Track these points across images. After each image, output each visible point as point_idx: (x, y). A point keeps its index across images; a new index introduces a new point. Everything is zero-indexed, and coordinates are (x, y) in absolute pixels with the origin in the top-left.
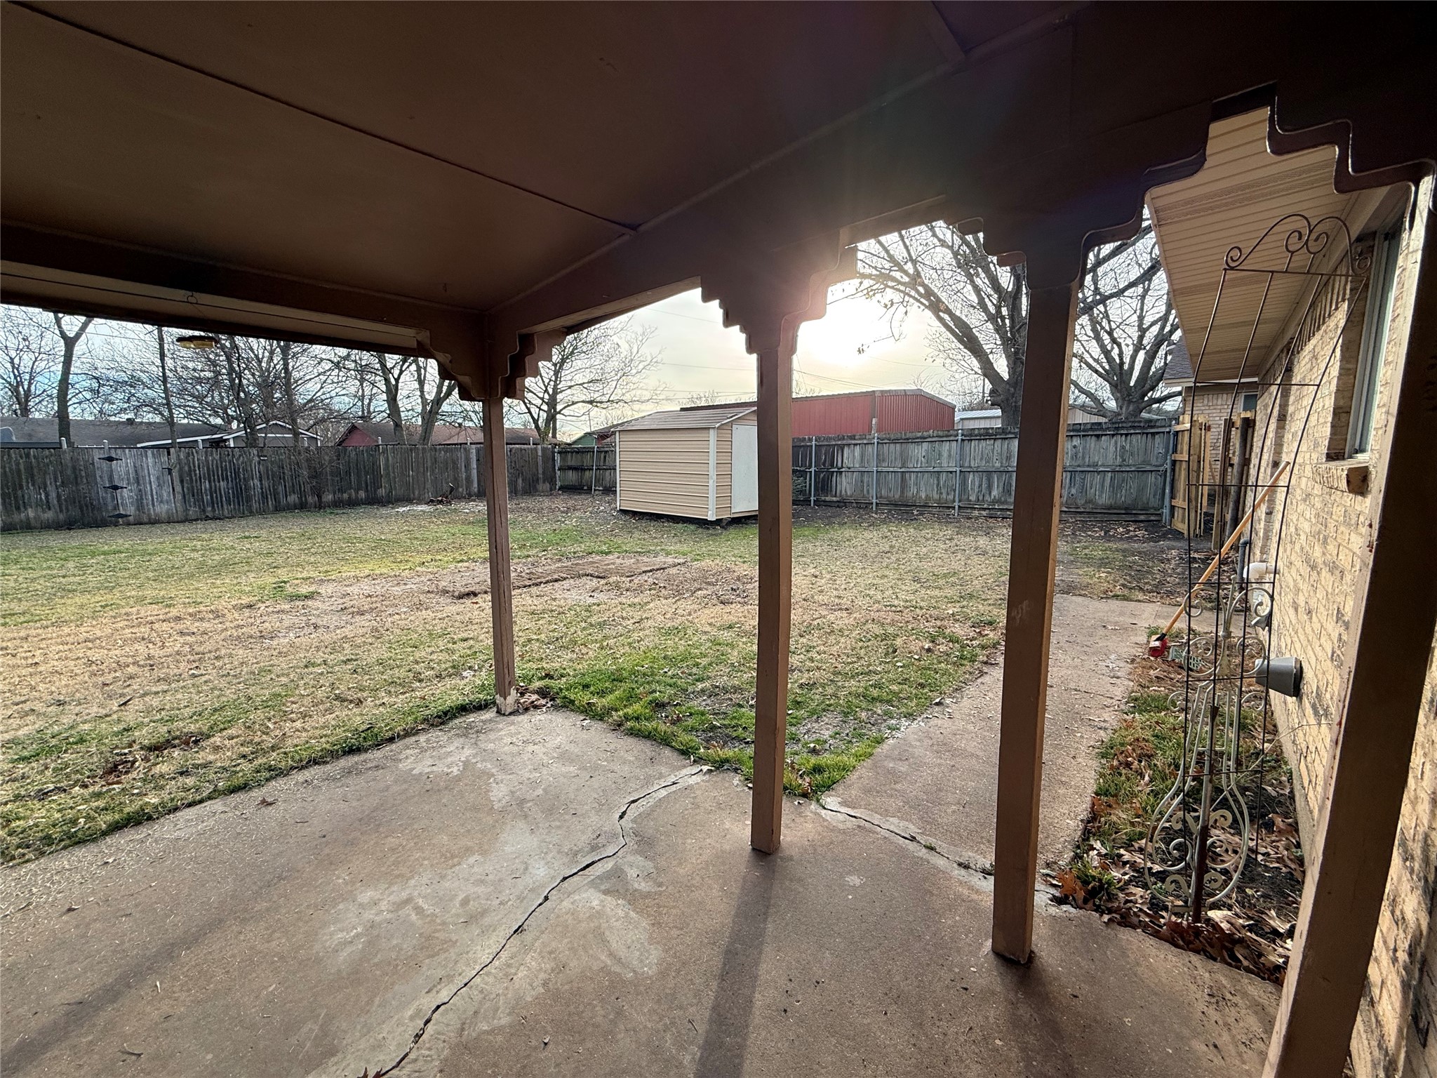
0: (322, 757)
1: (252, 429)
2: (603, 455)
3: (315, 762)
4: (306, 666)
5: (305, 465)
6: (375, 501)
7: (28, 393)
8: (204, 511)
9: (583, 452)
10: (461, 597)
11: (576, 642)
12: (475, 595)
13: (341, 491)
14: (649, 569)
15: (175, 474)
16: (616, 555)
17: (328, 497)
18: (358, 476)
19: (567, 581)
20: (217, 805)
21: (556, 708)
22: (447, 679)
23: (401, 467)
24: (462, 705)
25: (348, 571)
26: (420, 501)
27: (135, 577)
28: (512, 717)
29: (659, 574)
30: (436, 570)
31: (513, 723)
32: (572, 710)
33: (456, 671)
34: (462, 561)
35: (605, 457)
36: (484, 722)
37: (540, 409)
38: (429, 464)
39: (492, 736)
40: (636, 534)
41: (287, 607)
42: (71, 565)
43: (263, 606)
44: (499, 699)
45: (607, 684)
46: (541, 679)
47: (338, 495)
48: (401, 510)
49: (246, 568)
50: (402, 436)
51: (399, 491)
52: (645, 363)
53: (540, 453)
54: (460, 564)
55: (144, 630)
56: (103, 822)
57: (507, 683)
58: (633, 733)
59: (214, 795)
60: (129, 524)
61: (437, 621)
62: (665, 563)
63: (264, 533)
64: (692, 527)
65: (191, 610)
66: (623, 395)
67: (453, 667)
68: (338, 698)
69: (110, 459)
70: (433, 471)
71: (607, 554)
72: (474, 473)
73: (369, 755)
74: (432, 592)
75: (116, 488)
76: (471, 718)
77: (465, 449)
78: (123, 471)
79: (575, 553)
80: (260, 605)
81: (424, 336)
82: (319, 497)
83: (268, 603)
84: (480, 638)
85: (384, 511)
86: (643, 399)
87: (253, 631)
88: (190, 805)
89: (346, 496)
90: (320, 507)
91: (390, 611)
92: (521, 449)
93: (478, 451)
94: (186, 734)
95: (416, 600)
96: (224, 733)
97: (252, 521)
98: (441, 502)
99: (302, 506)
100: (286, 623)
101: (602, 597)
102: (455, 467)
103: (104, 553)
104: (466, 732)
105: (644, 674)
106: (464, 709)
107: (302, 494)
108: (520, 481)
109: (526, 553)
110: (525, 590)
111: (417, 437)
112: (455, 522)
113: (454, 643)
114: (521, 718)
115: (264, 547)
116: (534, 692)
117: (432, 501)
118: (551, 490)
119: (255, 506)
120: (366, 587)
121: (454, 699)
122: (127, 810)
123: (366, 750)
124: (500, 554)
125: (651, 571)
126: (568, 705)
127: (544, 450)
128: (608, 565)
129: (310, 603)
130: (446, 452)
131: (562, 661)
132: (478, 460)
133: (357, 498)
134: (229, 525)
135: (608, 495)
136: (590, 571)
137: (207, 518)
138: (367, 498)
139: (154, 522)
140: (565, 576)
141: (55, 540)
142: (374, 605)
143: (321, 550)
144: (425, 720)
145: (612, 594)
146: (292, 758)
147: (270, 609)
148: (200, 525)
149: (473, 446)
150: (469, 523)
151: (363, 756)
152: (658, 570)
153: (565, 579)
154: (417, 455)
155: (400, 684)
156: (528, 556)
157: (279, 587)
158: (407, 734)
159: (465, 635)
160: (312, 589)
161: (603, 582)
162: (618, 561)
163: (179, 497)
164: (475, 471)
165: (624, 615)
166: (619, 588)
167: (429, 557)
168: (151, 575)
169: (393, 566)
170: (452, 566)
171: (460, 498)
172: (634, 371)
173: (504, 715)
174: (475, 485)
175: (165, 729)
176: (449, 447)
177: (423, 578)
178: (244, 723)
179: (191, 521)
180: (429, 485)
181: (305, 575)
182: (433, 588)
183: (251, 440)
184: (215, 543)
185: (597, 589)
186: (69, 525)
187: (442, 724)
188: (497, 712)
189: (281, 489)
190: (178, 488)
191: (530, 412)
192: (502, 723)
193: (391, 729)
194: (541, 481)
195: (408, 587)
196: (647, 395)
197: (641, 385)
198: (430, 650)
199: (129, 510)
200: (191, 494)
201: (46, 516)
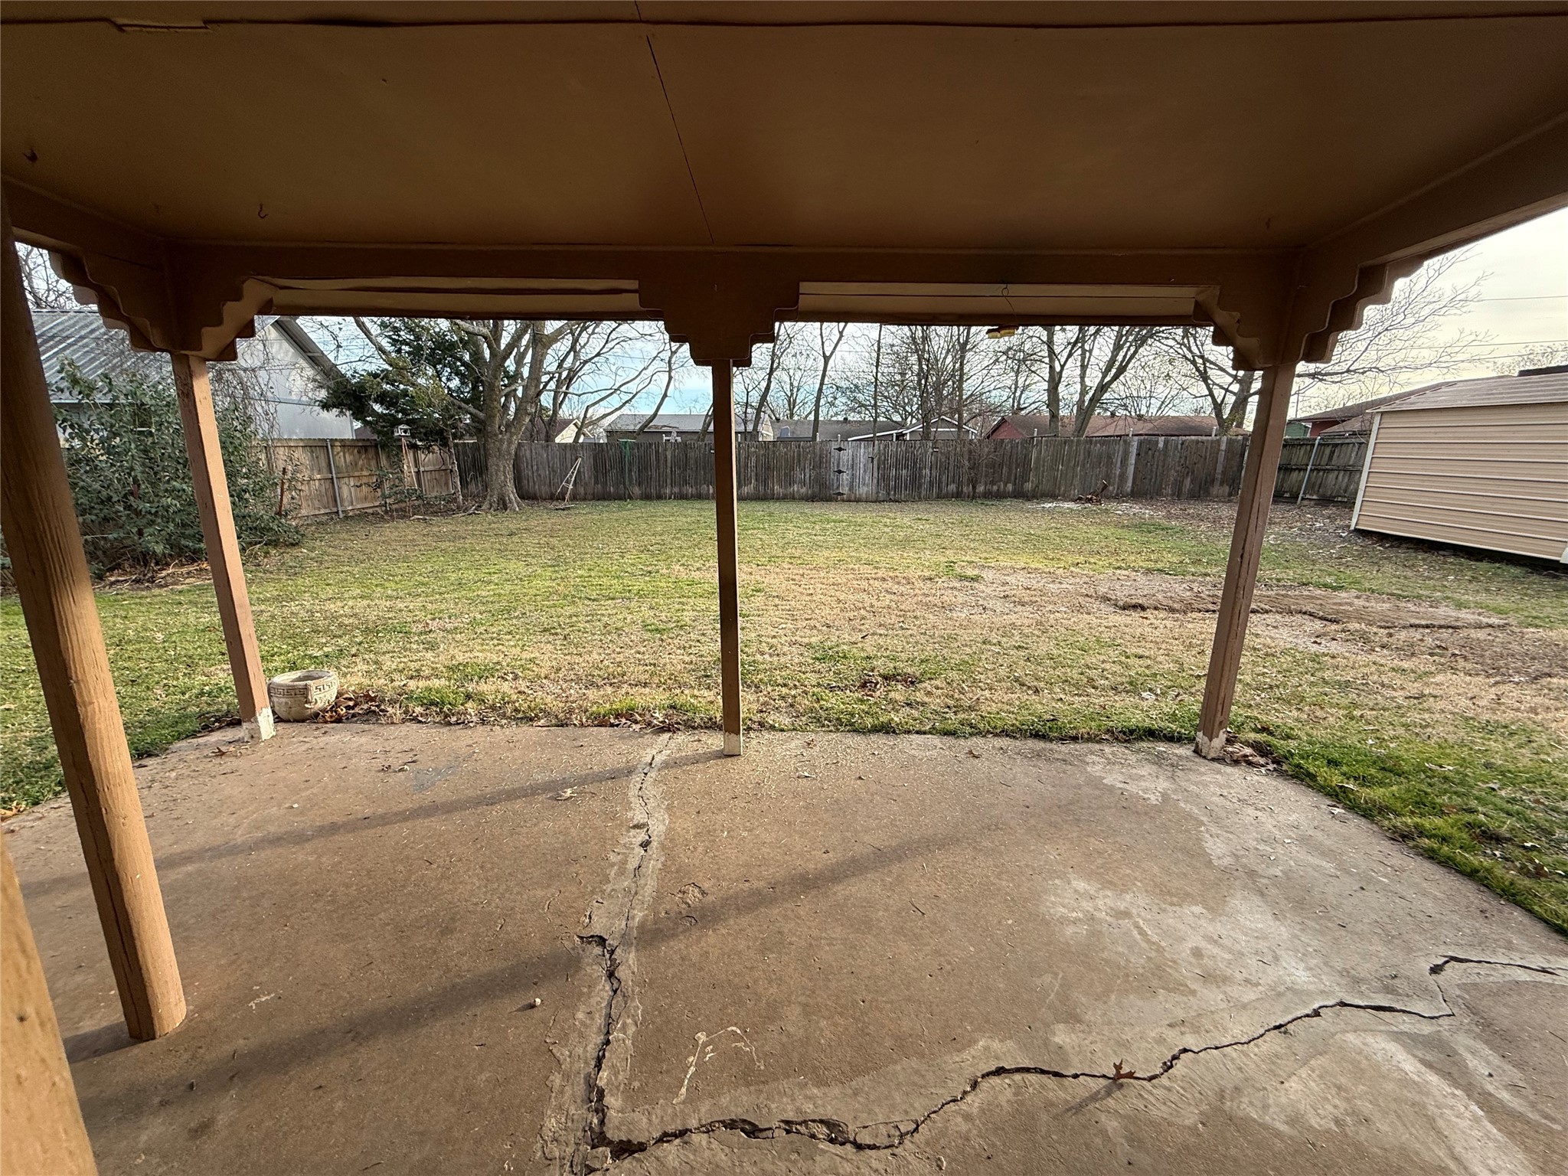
0: (1012, 731)
1: (928, 423)
2: (1328, 451)
3: (1005, 733)
4: (984, 643)
5: (966, 457)
6: (1021, 495)
7: (795, 401)
8: (889, 494)
9: (1293, 445)
10: (1124, 608)
11: (1302, 699)
12: (1143, 609)
13: (993, 483)
14: (1423, 622)
15: (875, 462)
16: (1354, 593)
17: (981, 489)
18: (1010, 469)
19: (1271, 615)
20: (935, 740)
21: (1282, 774)
22: (1124, 694)
23: (1052, 460)
24: (1150, 729)
25: (1005, 561)
26: (1066, 498)
27: (852, 541)
28: (1216, 765)
29: (1445, 634)
30: (1092, 573)
31: (1219, 772)
32: (1309, 786)
33: (1134, 687)
34: (1119, 568)
35: (1332, 452)
36: (1180, 757)
37: (1227, 390)
38: (1082, 458)
39: (1193, 777)
40: (1388, 568)
41: (958, 585)
42: (817, 527)
43: (940, 581)
44: (1200, 737)
45: (1373, 771)
46: (1256, 730)
47: (989, 487)
48: (1047, 505)
49: (923, 546)
50: (1057, 427)
51: (1046, 486)
52: (1437, 306)
53: (1223, 447)
54: (1118, 571)
55: (864, 584)
56: (869, 722)
57: (1217, 723)
58: (1431, 855)
59: (933, 731)
60: (843, 501)
61: (1103, 629)
62: (1457, 619)
63: (931, 517)
64: (1515, 571)
65: (891, 574)
66: (1379, 359)
67: (1131, 683)
68: (1017, 680)
69: (840, 449)
70: (1084, 465)
71: (1335, 589)
72: (1131, 470)
73: (1053, 746)
74: (1091, 597)
75: (840, 472)
76: (1162, 747)
77: (1125, 441)
78: (846, 458)
79: (1278, 580)
80: (937, 579)
81: (1209, 294)
82: (974, 488)
83: (943, 579)
84: (1158, 659)
85: (1029, 505)
86: (1419, 363)
87: (937, 601)
88: (918, 732)
89: (995, 488)
90: (973, 497)
91: (1050, 607)
92: (1197, 442)
93: (1140, 444)
94: (905, 674)
95: (1076, 602)
96: (933, 682)
97: (922, 506)
98: (1090, 500)
99: (958, 496)
100: (960, 600)
101: (1334, 647)
102: (1110, 462)
103: (835, 521)
104: (1159, 760)
105: (1446, 779)
106: (1151, 734)
107: (960, 484)
108: (1188, 481)
109: (1203, 571)
110: (1207, 615)
111: (1071, 429)
112: (1107, 524)
113: (1128, 657)
114: (1229, 769)
115: (934, 529)
116: (1248, 744)
117: (1080, 499)
118: (1230, 495)
119: (923, 493)
120: (1021, 579)
121: (1137, 719)
122: (881, 719)
123: (1051, 741)
124: (1245, 566)
125: (1427, 627)
126: (1302, 777)
127: (1230, 442)
128: (1341, 604)
129: (976, 585)
130: (1102, 444)
131: (1285, 717)
132: (1138, 455)
133: (1004, 491)
134: (906, 507)
135: (1326, 507)
136: (1309, 608)
137: (891, 500)
138: (1014, 490)
139: (858, 501)
140: (1267, 607)
141: (807, 508)
142: (1034, 599)
143: (977, 538)
144: (1109, 731)
145: (1354, 648)
146: (989, 723)
147: (946, 585)
148: (886, 505)
149: (1136, 438)
150: (1123, 527)
151: (1048, 745)
152: (1441, 627)
153: (1267, 612)
154: (1070, 447)
155: (1074, 685)
156: (1207, 575)
157: (951, 565)
158: (1090, 739)
159: (1140, 651)
160: (976, 572)
161: (1334, 627)
162: (1360, 602)
163: (875, 481)
164: (1132, 467)
165: (1386, 681)
166: (1367, 641)
167: (1082, 559)
168: (862, 541)
169: (1046, 562)
170: (1110, 571)
171: (1109, 498)
172: (1410, 320)
173: (1205, 757)
174: (1130, 483)
175: (892, 665)
176: (1106, 440)
177: (1078, 580)
178: (946, 678)
179: (880, 502)
180: (1076, 482)
181: (967, 558)
182: (1091, 592)
183: (926, 435)
184: (899, 521)
185: (1325, 634)
186: (812, 498)
187: (1126, 741)
188: (1194, 751)
189: (944, 478)
190: (876, 474)
191: (1211, 394)
192: (1204, 766)
193: (1075, 728)
194: (1217, 484)
195: (1063, 586)
196: (1428, 355)
197: (1419, 342)
198: (1102, 658)
199: (845, 490)
200: (883, 479)
201: (803, 490)
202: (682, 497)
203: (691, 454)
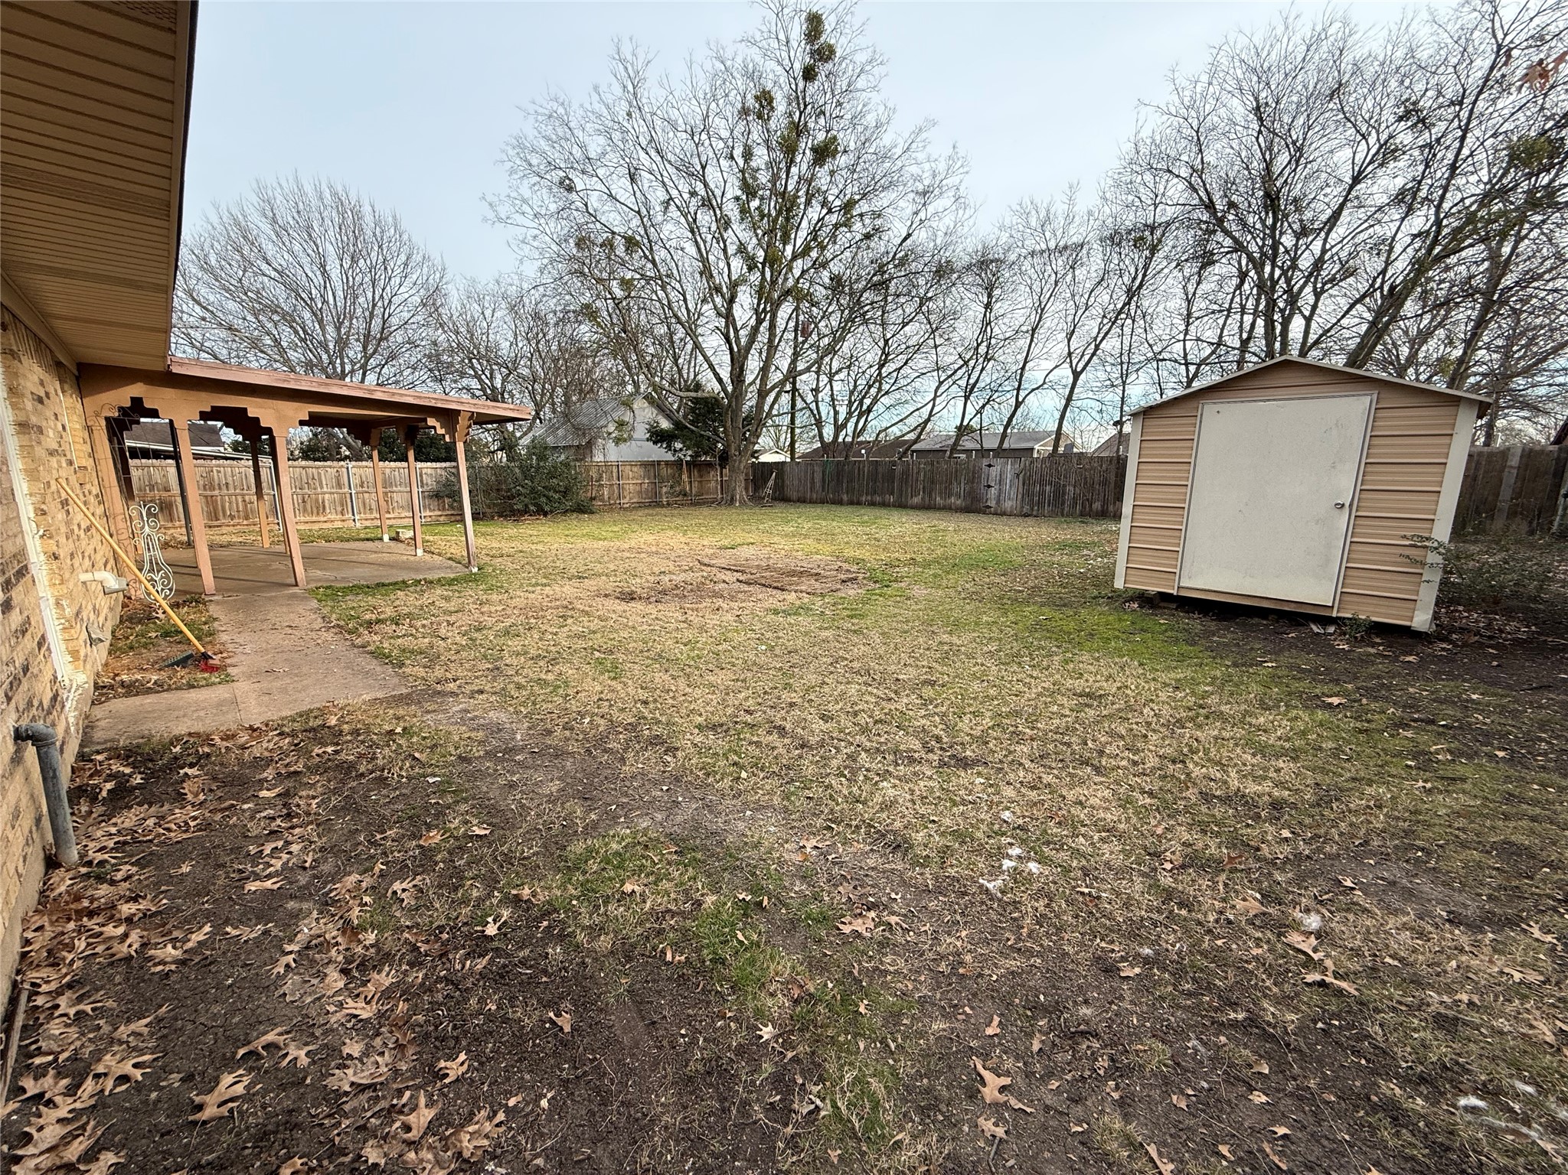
8: (1032, 509)
15: (1021, 478)
60: (991, 514)
69: (990, 466)
75: (989, 486)
78: (994, 474)
119: (1066, 510)
139: (1003, 514)
163: (1020, 496)
179: (1023, 516)
186: (967, 510)
190: (1020, 490)
199: (992, 503)
200: (1027, 494)
201: (959, 502)
202: (872, 504)
203: (880, 469)
